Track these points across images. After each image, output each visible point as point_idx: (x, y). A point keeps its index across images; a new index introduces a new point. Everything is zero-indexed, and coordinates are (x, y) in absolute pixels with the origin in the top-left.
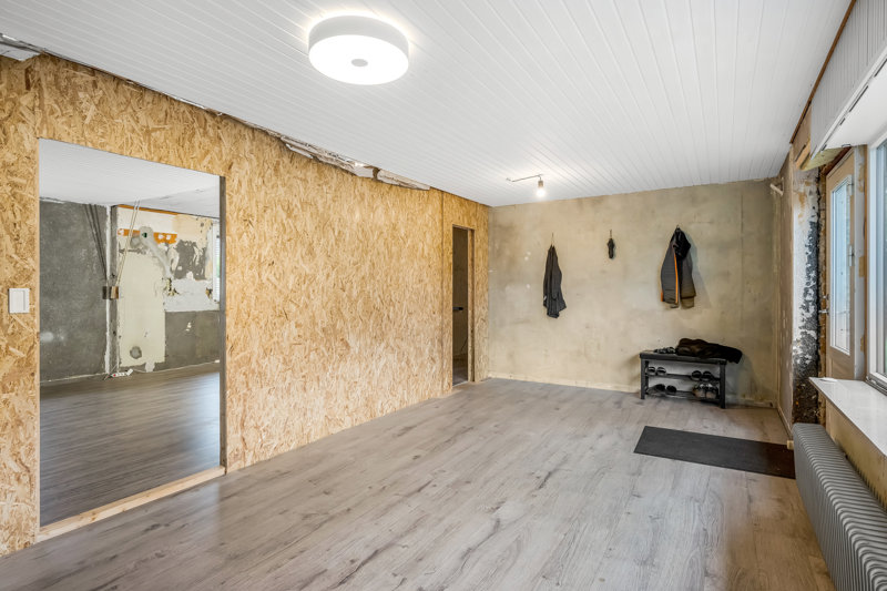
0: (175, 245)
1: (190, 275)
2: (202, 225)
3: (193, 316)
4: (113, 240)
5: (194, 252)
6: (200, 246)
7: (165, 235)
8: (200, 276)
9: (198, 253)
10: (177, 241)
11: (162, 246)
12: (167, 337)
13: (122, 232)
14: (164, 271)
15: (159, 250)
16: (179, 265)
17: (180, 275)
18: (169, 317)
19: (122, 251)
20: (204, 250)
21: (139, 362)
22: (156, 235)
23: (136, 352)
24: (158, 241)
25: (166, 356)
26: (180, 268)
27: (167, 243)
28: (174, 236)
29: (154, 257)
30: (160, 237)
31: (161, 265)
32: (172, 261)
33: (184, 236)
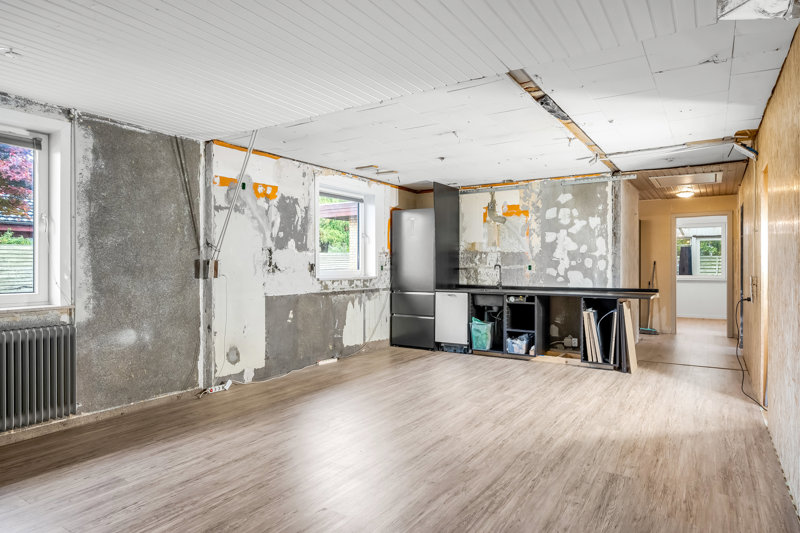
0: (275, 202)
1: (292, 243)
2: (304, 175)
3: (294, 301)
4: (208, 190)
5: (295, 213)
6: (302, 204)
7: (265, 186)
8: (302, 247)
9: (300, 214)
10: (279, 195)
11: (262, 201)
12: (268, 332)
13: (217, 180)
14: (264, 239)
15: (258, 207)
16: (280, 230)
17: (281, 244)
18: (271, 303)
19: (218, 208)
20: (307, 209)
21: (235, 369)
22: (256, 186)
23: (234, 355)
24: (258, 195)
25: (267, 358)
26: (281, 234)
27: (268, 198)
28: (275, 189)
29: (254, 218)
30: (260, 190)
31: (261, 229)
32: (273, 225)
33: (283, 190)
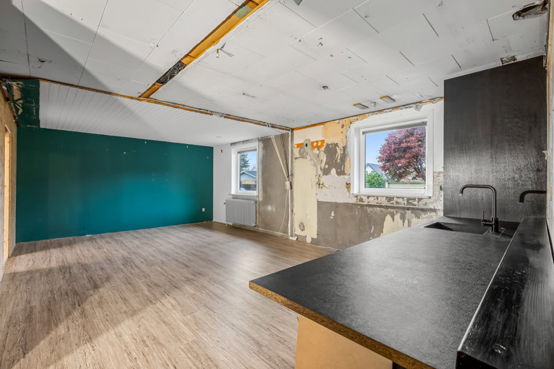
0: (323, 149)
1: (333, 171)
2: (343, 126)
3: (336, 206)
4: (292, 151)
5: (336, 152)
6: (341, 146)
7: (317, 142)
8: (341, 173)
9: (339, 152)
10: (325, 145)
11: (316, 151)
12: (318, 221)
13: (296, 146)
14: (317, 170)
15: (313, 154)
16: (326, 164)
17: (326, 172)
18: (320, 204)
19: (296, 158)
20: (345, 148)
21: (302, 234)
22: (313, 143)
23: (302, 227)
24: (313, 147)
25: (318, 234)
26: (327, 166)
27: (319, 148)
28: (323, 141)
29: (311, 160)
30: (315, 144)
31: (315, 166)
32: (322, 161)
33: (329, 141)
